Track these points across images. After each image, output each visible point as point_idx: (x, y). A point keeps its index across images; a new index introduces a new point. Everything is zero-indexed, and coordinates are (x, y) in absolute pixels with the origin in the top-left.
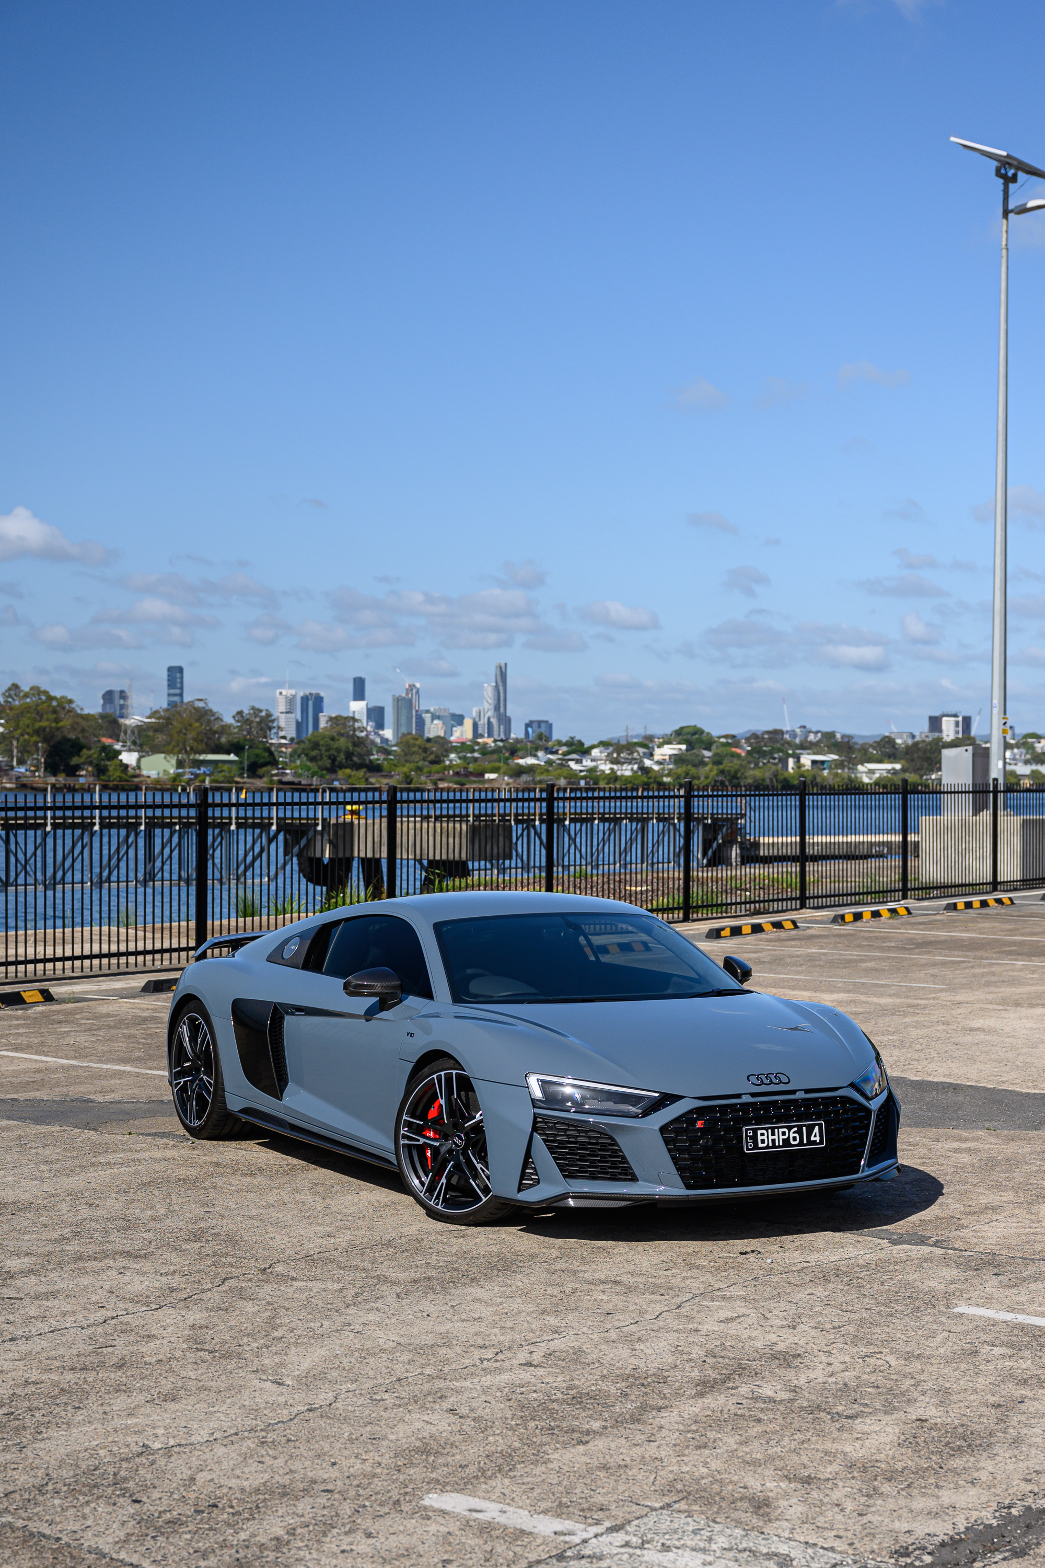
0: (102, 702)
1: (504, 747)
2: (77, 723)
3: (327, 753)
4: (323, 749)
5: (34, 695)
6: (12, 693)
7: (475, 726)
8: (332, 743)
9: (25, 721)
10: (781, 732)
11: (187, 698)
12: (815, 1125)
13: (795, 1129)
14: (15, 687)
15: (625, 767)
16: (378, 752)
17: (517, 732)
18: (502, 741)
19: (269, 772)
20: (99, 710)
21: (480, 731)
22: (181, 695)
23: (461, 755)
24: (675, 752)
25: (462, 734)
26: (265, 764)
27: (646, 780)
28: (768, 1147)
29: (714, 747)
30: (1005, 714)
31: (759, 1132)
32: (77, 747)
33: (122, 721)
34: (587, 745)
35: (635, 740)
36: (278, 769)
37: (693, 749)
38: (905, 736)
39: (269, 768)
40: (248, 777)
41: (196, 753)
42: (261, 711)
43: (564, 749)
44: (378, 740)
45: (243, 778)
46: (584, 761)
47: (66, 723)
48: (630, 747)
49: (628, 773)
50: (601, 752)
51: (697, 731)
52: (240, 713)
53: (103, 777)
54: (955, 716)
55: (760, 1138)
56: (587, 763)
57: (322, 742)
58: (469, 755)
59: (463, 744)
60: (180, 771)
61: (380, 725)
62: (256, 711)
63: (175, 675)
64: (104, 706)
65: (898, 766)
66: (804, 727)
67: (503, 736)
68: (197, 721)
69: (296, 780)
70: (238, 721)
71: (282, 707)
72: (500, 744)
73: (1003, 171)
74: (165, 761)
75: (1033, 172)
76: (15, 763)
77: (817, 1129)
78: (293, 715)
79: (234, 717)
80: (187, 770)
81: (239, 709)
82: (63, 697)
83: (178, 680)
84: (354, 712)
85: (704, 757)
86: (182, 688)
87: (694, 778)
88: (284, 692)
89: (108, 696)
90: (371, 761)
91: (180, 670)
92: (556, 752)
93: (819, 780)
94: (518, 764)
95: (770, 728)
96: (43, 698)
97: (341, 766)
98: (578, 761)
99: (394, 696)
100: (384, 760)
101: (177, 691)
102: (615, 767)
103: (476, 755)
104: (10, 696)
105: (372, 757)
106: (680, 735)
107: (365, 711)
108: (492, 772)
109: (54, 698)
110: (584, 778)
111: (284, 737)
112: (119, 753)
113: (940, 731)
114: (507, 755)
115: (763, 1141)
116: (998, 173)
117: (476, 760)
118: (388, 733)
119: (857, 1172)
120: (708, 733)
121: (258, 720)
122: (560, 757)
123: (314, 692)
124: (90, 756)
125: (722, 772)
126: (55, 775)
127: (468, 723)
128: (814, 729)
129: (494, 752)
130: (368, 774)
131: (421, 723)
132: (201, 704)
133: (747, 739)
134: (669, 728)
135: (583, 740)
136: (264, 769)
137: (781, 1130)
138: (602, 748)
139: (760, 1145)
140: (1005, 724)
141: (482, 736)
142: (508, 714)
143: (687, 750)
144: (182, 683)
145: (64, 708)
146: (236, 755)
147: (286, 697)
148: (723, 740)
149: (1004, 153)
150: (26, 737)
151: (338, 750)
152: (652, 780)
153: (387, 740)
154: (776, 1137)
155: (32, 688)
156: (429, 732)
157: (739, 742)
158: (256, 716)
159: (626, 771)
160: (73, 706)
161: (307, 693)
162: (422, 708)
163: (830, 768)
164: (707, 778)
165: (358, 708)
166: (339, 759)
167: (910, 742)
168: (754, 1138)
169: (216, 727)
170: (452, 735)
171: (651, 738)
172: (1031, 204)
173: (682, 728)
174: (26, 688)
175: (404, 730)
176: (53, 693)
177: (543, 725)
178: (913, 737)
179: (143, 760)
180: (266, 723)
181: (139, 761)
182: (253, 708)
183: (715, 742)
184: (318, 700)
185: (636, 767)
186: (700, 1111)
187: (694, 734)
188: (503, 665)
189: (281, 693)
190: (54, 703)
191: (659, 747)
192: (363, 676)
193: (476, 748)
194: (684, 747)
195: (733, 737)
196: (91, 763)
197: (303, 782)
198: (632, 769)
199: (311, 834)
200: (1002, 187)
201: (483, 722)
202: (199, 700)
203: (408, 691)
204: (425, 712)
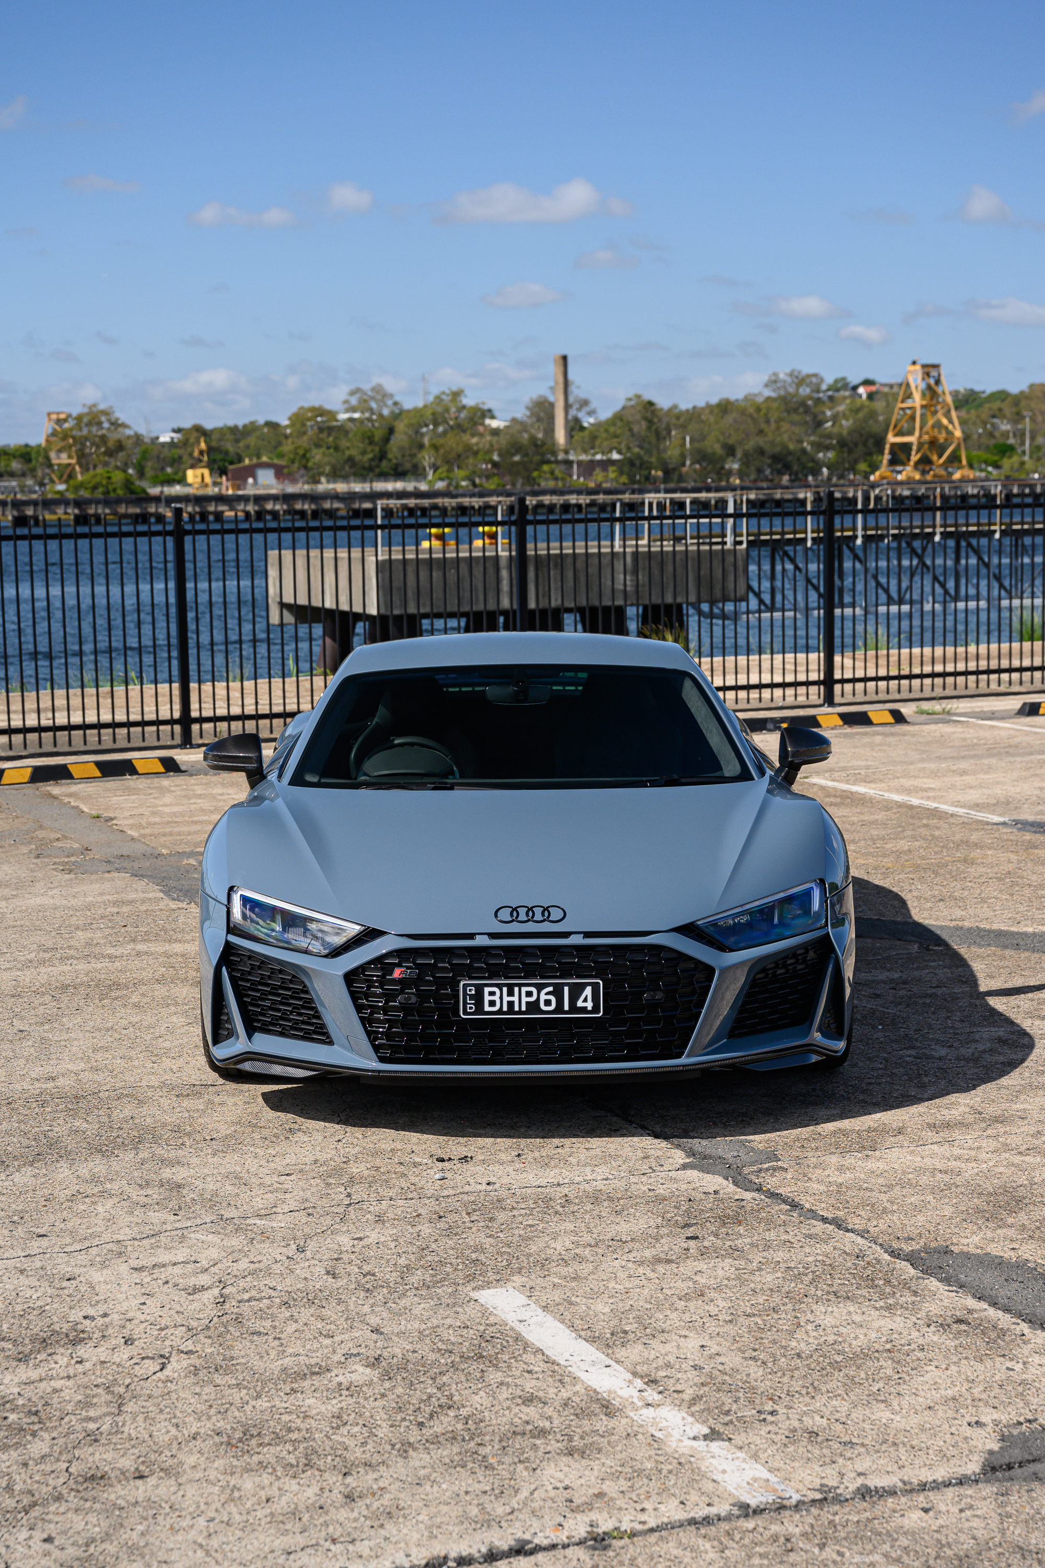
12: (584, 985)
13: (551, 989)
28: (500, 1012)
31: (487, 990)
55: (487, 998)
77: (588, 991)
115: (492, 1003)
119: (679, 1056)
137: (524, 989)
139: (487, 1008)
154: (515, 999)
168: (479, 998)
186: (402, 954)
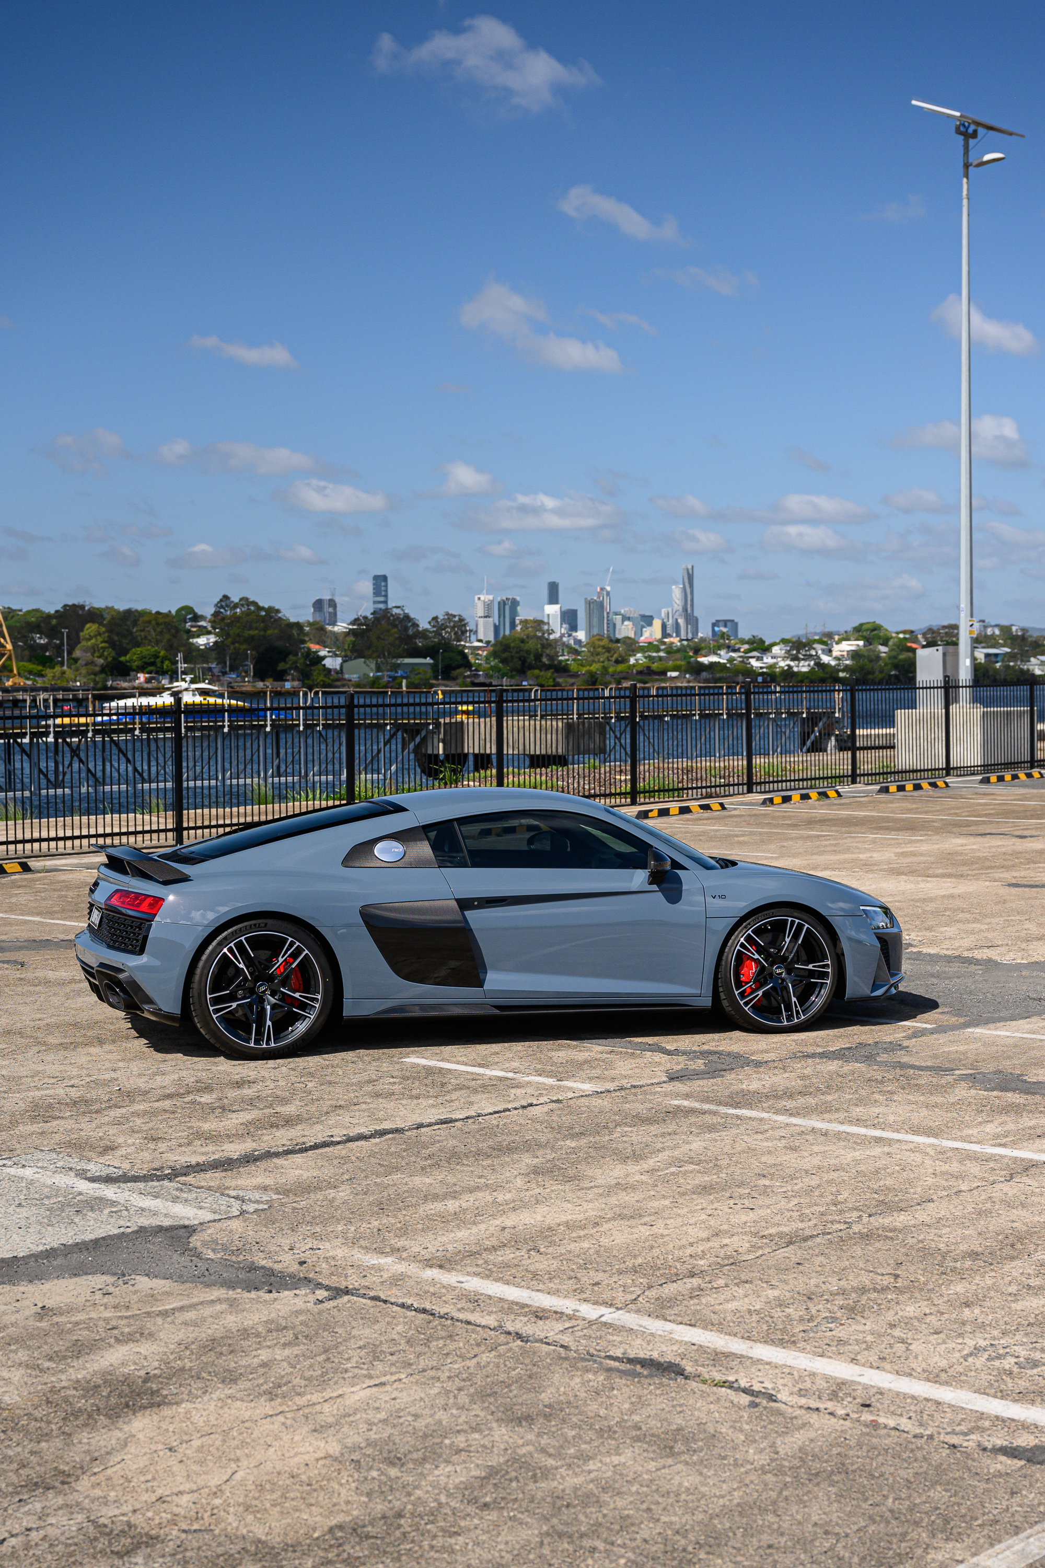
0: (312, 610)
1: (688, 646)
2: (284, 631)
3: (517, 655)
4: (514, 651)
5: (242, 605)
6: (223, 604)
7: (664, 626)
8: (522, 645)
9: (234, 631)
11: (391, 604)
14: (226, 597)
15: (802, 663)
16: (569, 653)
17: (704, 632)
18: (687, 640)
19: (462, 674)
20: (310, 618)
21: (669, 631)
22: (386, 602)
23: (646, 654)
24: (853, 648)
25: (651, 635)
26: (458, 667)
27: (822, 675)
29: (890, 643)
30: (972, 616)
32: (283, 654)
33: (329, 628)
34: (767, 643)
35: (817, 637)
36: (471, 671)
37: (870, 644)
39: (462, 670)
40: (442, 679)
41: (394, 657)
42: (455, 616)
43: (746, 647)
44: (572, 642)
45: (437, 679)
46: (765, 658)
47: (273, 631)
48: (809, 644)
49: (805, 669)
50: (781, 650)
51: (876, 628)
52: (435, 618)
53: (306, 682)
56: (768, 660)
57: (512, 645)
58: (655, 654)
59: (650, 643)
60: (379, 674)
61: (574, 628)
62: (450, 616)
63: (380, 582)
64: (314, 614)
66: (983, 621)
67: (690, 636)
68: (395, 627)
69: (487, 681)
70: (434, 626)
71: (481, 612)
72: (685, 643)
73: (962, 129)
74: (364, 665)
75: (991, 128)
76: (228, 669)
78: (491, 619)
79: (430, 623)
80: (386, 673)
81: (434, 615)
82: (270, 607)
83: (383, 588)
84: (548, 615)
85: (880, 652)
86: (386, 596)
87: (869, 673)
88: (482, 598)
89: (318, 605)
90: (560, 661)
91: (385, 578)
92: (738, 650)
93: (991, 673)
94: (698, 662)
95: (946, 623)
96: (252, 608)
97: (531, 667)
98: (759, 659)
99: (585, 599)
100: (573, 660)
101: (382, 599)
102: (792, 664)
103: (662, 654)
104: (222, 607)
105: (560, 658)
106: (859, 631)
107: (559, 613)
108: (674, 670)
109: (263, 609)
110: (762, 674)
111: (480, 641)
112: (324, 658)
114: (691, 654)
116: (958, 131)
117: (660, 658)
118: (581, 635)
120: (887, 630)
121: (452, 624)
122: (742, 654)
123: (510, 597)
124: (295, 662)
125: (896, 666)
126: (263, 680)
127: (657, 624)
128: (993, 623)
129: (679, 650)
130: (556, 675)
131: (612, 624)
132: (401, 612)
133: (924, 634)
134: (849, 626)
135: (764, 639)
136: (458, 671)
138: (782, 646)
140: (972, 625)
141: (670, 636)
142: (695, 614)
143: (865, 646)
144: (386, 591)
145: (271, 618)
146: (432, 658)
147: (484, 602)
148: (901, 636)
149: (958, 114)
150: (237, 645)
151: (528, 652)
152: (828, 676)
153: (580, 641)
155: (241, 599)
156: (620, 633)
157: (916, 637)
158: (450, 621)
159: (804, 667)
160: (280, 615)
161: (504, 598)
162: (612, 610)
163: (1003, 661)
164: (881, 672)
165: (552, 611)
166: (528, 661)
169: (413, 632)
170: (641, 635)
171: (830, 635)
172: (986, 158)
173: (861, 625)
174: (235, 599)
175: (595, 632)
176: (261, 604)
177: (729, 624)
179: (345, 665)
180: (460, 627)
181: (341, 666)
182: (447, 614)
183: (892, 638)
184: (515, 603)
185: (812, 663)
187: (873, 630)
189: (479, 599)
190: (263, 613)
191: (837, 643)
192: (557, 581)
193: (663, 647)
194: (861, 643)
195: (912, 632)
196: (296, 668)
197: (494, 683)
198: (809, 665)
199: (423, 733)
200: (962, 143)
201: (670, 623)
202: (398, 607)
203: (599, 594)
204: (616, 614)
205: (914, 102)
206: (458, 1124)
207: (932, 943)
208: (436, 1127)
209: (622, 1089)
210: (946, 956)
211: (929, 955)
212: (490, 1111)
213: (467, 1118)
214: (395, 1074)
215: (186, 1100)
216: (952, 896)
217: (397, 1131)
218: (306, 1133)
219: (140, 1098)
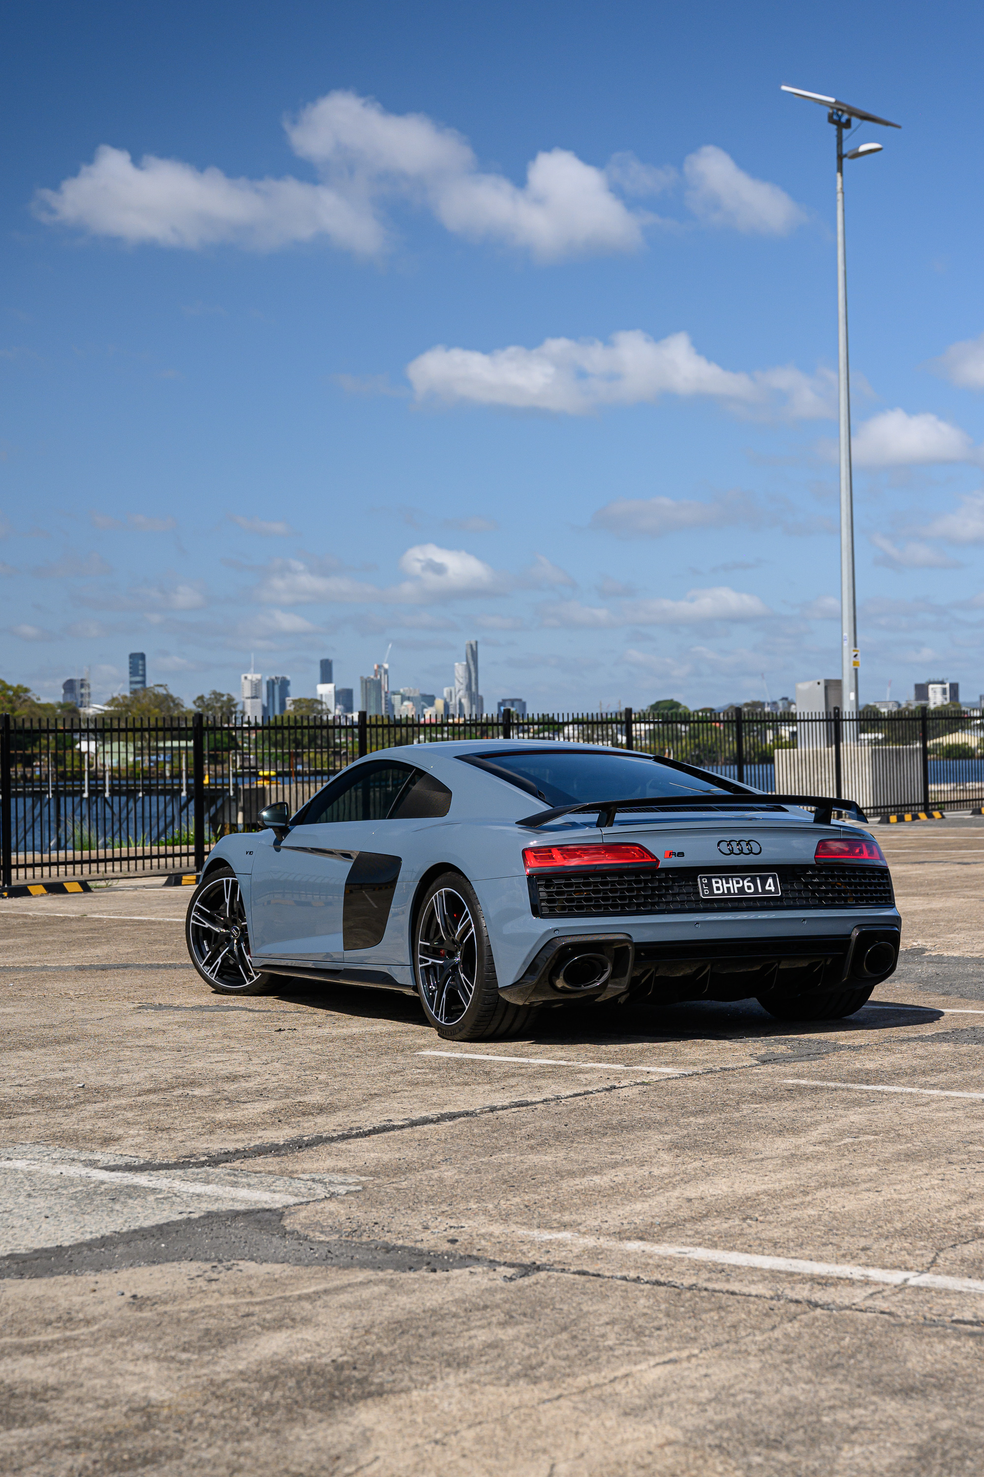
0: (63, 691)
1: (475, 726)
2: (34, 713)
3: (291, 737)
4: (287, 733)
7: (446, 706)
10: (762, 705)
11: (149, 684)
16: (345, 735)
17: (490, 711)
18: (473, 720)
20: (60, 699)
21: (451, 711)
22: (143, 682)
23: (430, 736)
24: (651, 727)
25: (432, 715)
26: (226, 750)
29: (691, 721)
30: (855, 646)
32: (33, 736)
33: (82, 710)
34: (559, 722)
35: (611, 717)
38: (890, 705)
41: (155, 740)
42: (223, 695)
43: (536, 727)
46: (556, 739)
47: (22, 712)
48: (604, 723)
50: (574, 730)
51: (674, 705)
52: (201, 698)
54: (942, 683)
56: (559, 741)
58: (439, 736)
60: (140, 758)
61: (348, 708)
62: (217, 696)
63: (137, 662)
64: (64, 695)
65: (880, 736)
66: (786, 699)
67: (475, 715)
68: (156, 707)
70: (199, 707)
71: (247, 692)
73: (835, 117)
74: (124, 749)
75: (866, 117)
78: (259, 700)
79: (194, 702)
80: (147, 758)
81: (200, 694)
82: (19, 687)
83: (141, 667)
84: (322, 695)
85: (680, 731)
86: (144, 675)
88: (249, 677)
89: (69, 686)
90: (337, 744)
91: (142, 656)
92: (528, 731)
95: (748, 701)
99: (362, 678)
101: (138, 679)
105: (338, 740)
106: (657, 710)
107: (333, 693)
109: (9, 688)
112: (77, 742)
113: (927, 699)
116: (831, 119)
118: (357, 716)
120: (685, 708)
121: (219, 705)
122: (532, 735)
123: (280, 676)
125: (697, 746)
127: (439, 703)
131: (390, 706)
132: (162, 691)
133: (726, 713)
134: (647, 703)
135: (556, 718)
138: (575, 725)
140: (855, 656)
141: (452, 716)
142: (480, 693)
144: (144, 670)
145: (20, 698)
147: (252, 681)
148: (701, 714)
149: (832, 100)
156: (399, 713)
157: (717, 716)
158: (218, 701)
160: (29, 695)
161: (273, 677)
162: (391, 689)
165: (325, 690)
167: (895, 709)
169: (175, 714)
170: (421, 715)
172: (863, 148)
173: (658, 703)
175: (373, 712)
176: (8, 683)
177: (516, 703)
178: (899, 705)
179: (100, 748)
180: (229, 706)
182: (214, 693)
183: (692, 716)
184: (285, 683)
185: (609, 743)
187: (671, 708)
188: (473, 643)
189: (246, 678)
190: (11, 693)
192: (330, 658)
193: (447, 728)
194: (659, 722)
195: (711, 710)
200: (835, 133)
201: (454, 702)
202: (161, 686)
203: (376, 673)
204: (394, 693)
205: (784, 88)
206: (539, 1106)
207: (948, 947)
208: (514, 1110)
209: (711, 1071)
210: (973, 958)
211: (953, 957)
212: (569, 1093)
213: (545, 1100)
214: (420, 1065)
215: (175, 1093)
216: (931, 910)
217: (467, 1114)
218: (354, 1119)
219: (114, 1094)
